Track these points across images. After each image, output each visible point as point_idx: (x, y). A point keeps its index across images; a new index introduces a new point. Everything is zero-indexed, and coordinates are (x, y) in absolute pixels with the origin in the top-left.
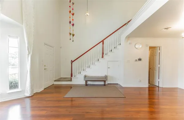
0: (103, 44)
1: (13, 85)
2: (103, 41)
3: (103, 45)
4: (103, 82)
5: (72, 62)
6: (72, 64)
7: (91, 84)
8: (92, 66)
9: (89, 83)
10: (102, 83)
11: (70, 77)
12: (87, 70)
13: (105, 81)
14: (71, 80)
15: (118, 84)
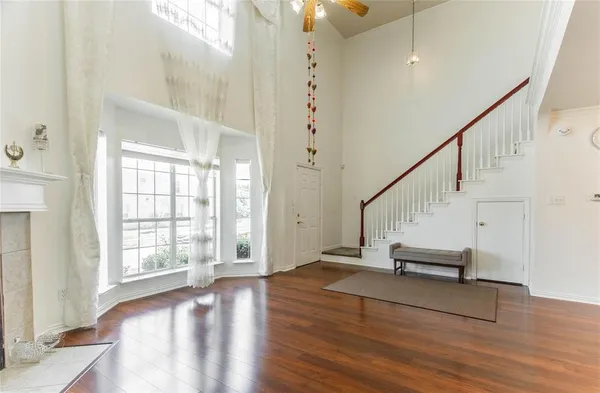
0: (460, 144)
1: (243, 252)
2: (459, 135)
3: (460, 149)
4: (457, 270)
5: (364, 205)
6: (362, 210)
7: (416, 273)
8: (418, 219)
9: (411, 267)
10: (454, 274)
11: (357, 245)
12: (406, 228)
13: (462, 269)
14: (360, 256)
15: (521, 285)
